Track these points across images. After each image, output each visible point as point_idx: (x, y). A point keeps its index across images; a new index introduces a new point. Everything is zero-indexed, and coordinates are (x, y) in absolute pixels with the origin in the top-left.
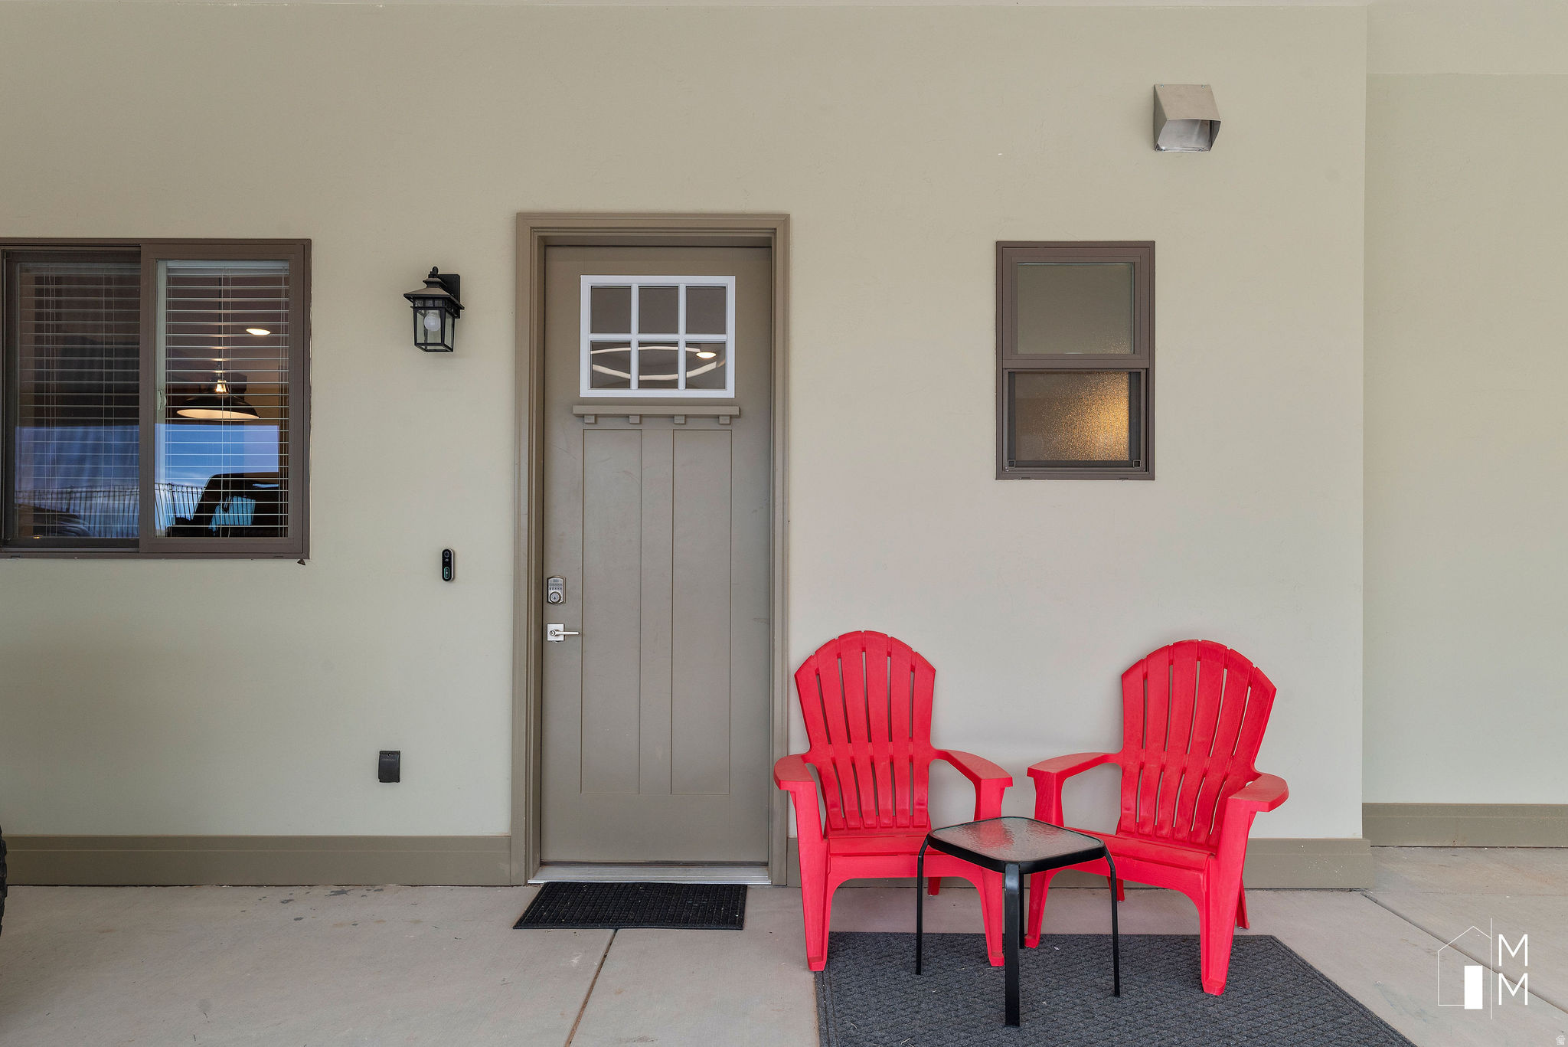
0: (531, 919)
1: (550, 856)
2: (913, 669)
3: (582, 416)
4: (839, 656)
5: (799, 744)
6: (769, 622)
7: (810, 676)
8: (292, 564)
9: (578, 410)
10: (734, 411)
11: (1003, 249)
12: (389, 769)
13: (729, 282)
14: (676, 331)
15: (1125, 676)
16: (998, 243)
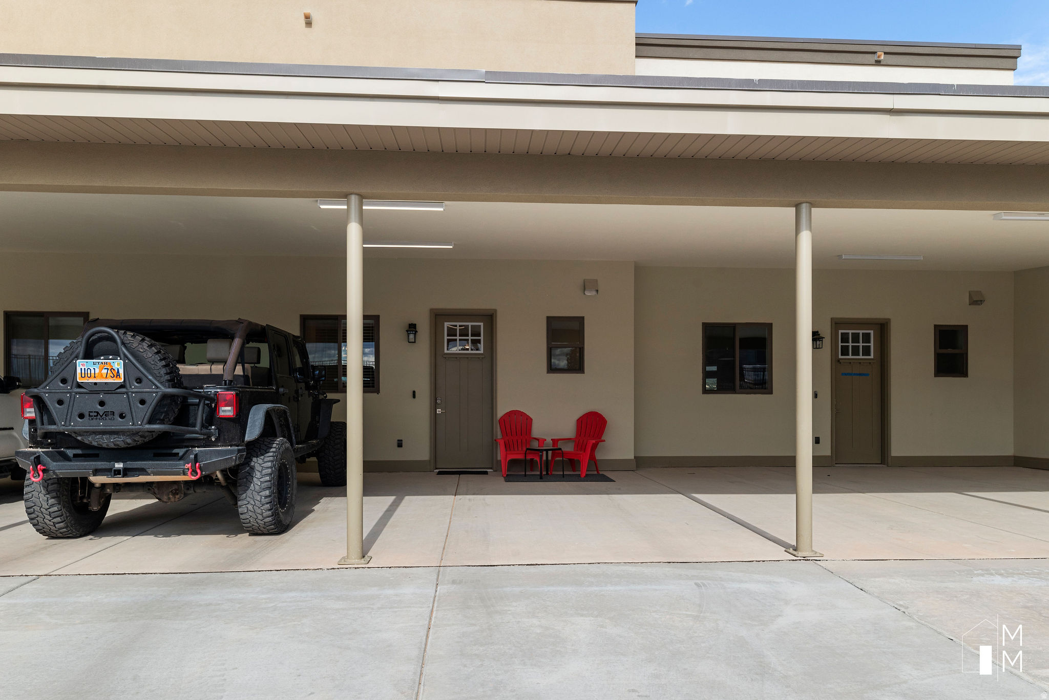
0: (438, 474)
1: (438, 467)
2: (527, 419)
3: (445, 358)
4: (509, 416)
5: (499, 435)
6: (492, 408)
7: (503, 420)
8: (376, 394)
9: (444, 356)
10: (483, 356)
11: (548, 318)
12: (400, 444)
13: (482, 324)
14: (468, 336)
15: (577, 420)
16: (547, 317)
